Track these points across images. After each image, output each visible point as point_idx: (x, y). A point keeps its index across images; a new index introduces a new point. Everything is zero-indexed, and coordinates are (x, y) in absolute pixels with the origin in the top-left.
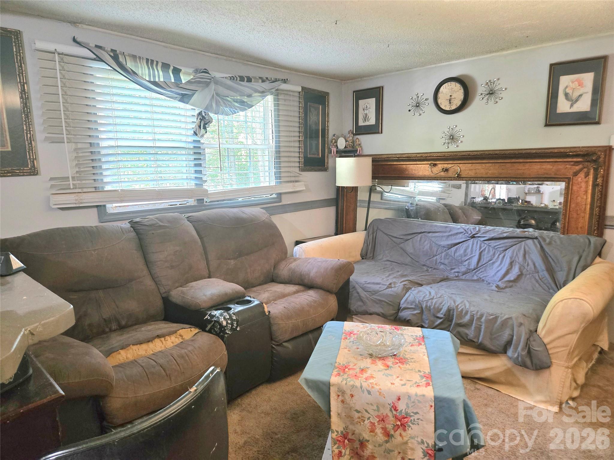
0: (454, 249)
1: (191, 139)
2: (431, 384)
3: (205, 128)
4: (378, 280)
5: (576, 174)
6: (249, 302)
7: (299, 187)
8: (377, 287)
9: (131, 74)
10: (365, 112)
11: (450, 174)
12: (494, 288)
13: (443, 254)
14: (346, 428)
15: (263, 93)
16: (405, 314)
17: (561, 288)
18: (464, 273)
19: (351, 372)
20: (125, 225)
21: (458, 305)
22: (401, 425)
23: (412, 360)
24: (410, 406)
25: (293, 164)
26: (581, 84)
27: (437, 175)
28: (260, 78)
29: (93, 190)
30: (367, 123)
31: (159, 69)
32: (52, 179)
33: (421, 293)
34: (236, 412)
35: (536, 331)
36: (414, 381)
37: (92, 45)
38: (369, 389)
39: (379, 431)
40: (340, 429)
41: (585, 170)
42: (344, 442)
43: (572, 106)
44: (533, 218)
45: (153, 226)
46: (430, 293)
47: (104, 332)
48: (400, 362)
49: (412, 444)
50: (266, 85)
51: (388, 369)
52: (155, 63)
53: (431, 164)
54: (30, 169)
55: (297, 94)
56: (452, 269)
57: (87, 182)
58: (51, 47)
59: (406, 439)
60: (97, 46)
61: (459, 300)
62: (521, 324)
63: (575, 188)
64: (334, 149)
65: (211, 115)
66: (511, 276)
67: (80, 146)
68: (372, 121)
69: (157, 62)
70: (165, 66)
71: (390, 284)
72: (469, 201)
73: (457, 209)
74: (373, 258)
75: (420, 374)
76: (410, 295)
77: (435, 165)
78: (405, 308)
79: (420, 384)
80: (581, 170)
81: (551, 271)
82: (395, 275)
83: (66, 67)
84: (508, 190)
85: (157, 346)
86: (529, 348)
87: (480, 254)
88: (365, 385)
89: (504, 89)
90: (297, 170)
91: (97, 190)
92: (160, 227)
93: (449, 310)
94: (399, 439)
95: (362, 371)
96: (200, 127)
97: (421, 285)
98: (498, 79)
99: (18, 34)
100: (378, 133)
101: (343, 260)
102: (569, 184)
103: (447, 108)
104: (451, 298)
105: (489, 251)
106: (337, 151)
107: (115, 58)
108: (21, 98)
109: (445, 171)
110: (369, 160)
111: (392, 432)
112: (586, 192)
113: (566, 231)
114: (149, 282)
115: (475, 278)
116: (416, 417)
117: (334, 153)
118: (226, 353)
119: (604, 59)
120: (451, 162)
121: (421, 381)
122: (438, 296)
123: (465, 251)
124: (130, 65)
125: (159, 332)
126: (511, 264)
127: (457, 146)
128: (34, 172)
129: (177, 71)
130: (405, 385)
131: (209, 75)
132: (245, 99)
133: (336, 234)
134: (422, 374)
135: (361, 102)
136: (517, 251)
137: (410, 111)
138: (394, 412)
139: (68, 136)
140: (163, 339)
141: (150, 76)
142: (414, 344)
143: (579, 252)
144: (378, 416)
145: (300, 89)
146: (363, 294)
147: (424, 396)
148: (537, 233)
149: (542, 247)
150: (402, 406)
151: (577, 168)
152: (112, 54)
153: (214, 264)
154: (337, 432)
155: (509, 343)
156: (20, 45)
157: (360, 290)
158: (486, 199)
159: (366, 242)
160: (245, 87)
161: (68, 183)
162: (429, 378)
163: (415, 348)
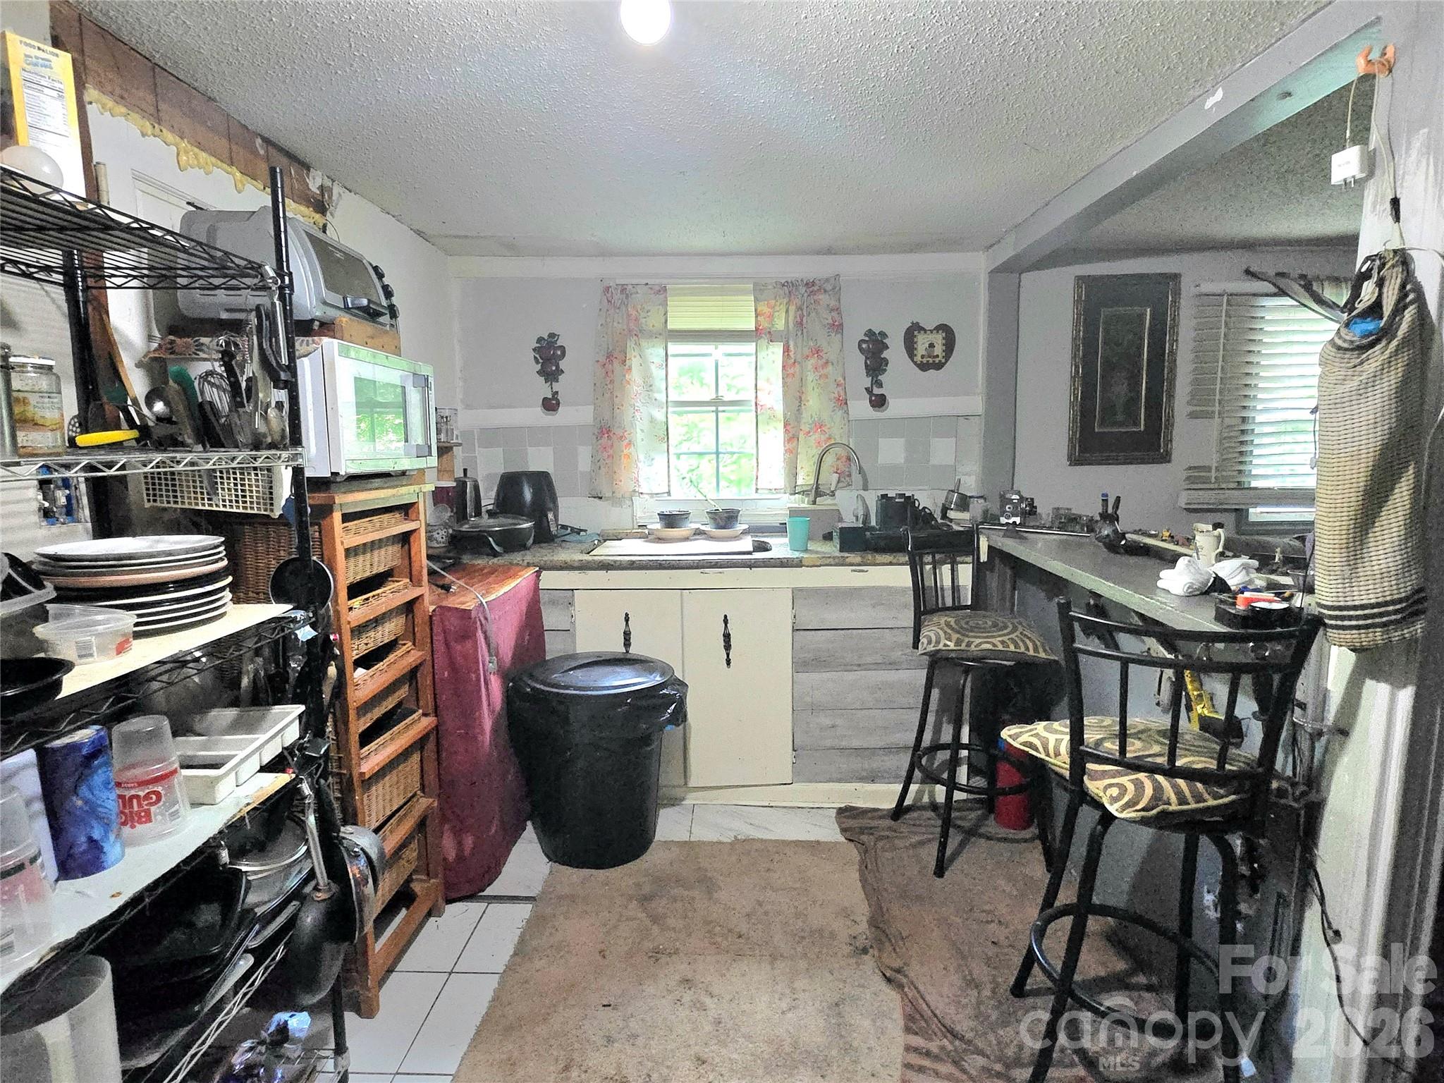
29: (1235, 485)
32: (1190, 468)
37: (1272, 272)
54: (1162, 454)
57: (1231, 473)
58: (1220, 287)
60: (1279, 274)
67: (1228, 422)
91: (1240, 486)
99: (1177, 278)
107: (1307, 286)
124: (1328, 293)
128: (1165, 458)
139: (1220, 409)
152: (1302, 283)
156: (1178, 292)
161: (1208, 474)
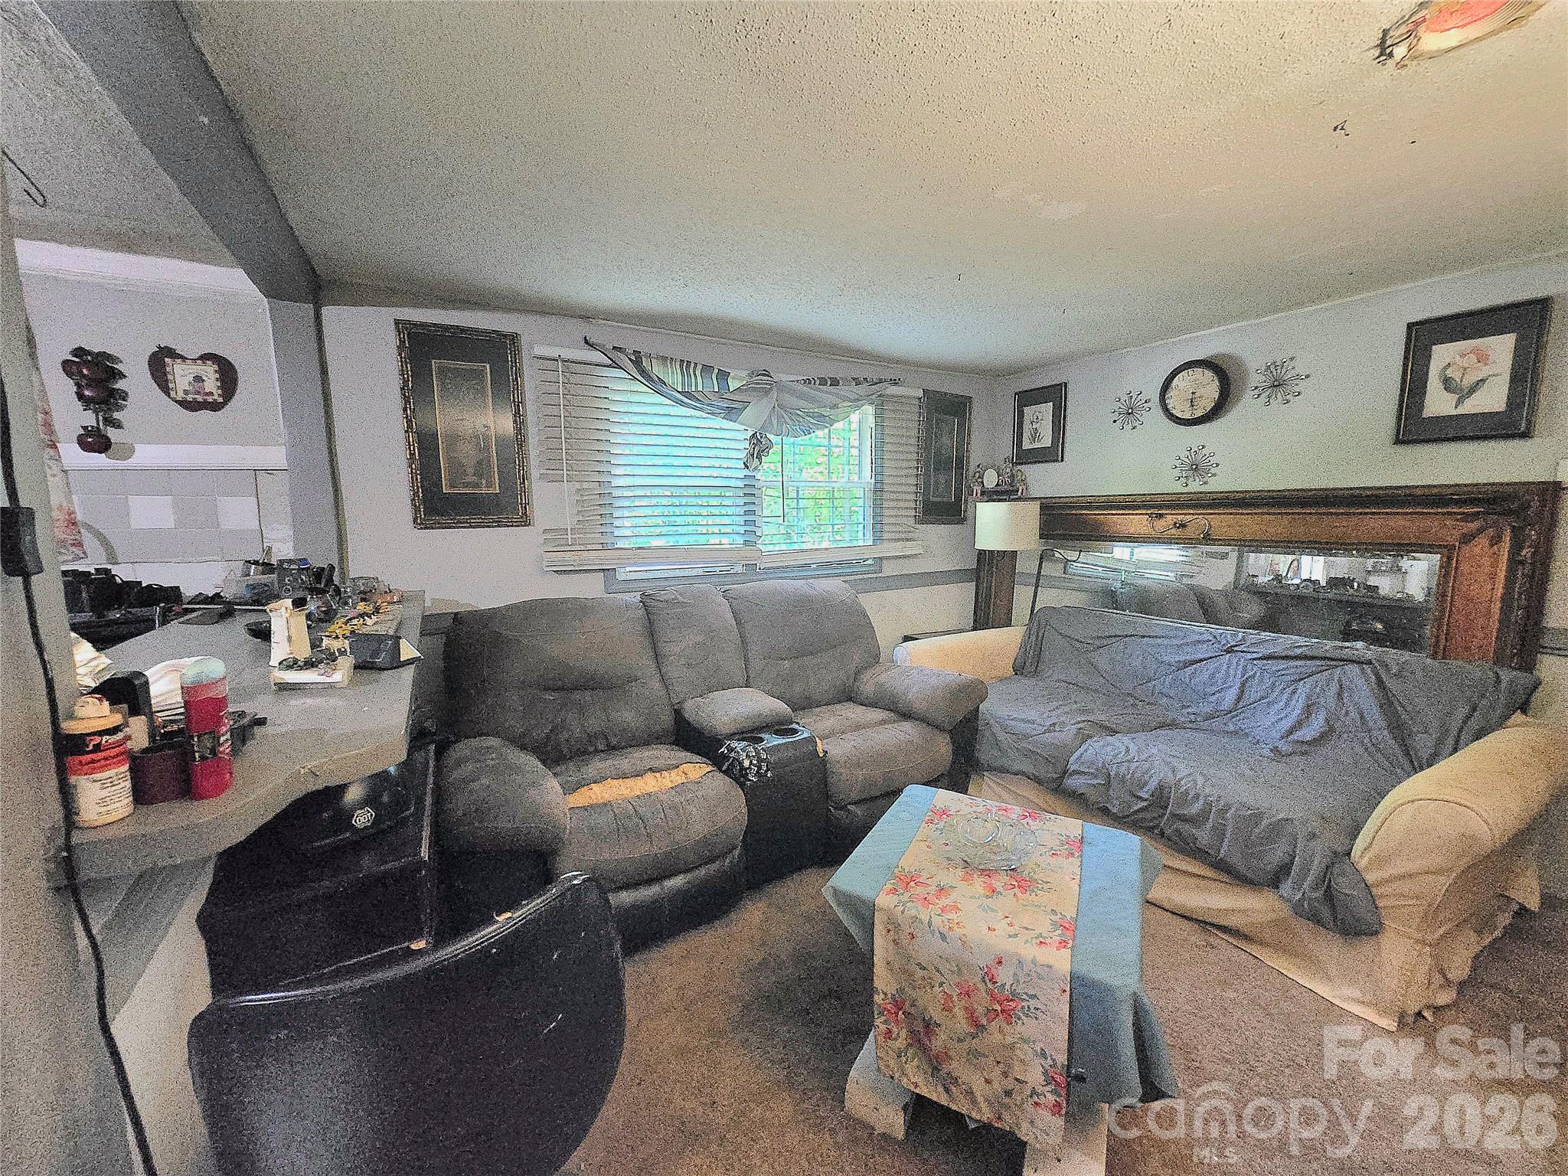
0: (1189, 670)
1: (741, 474)
2: (1070, 945)
3: (759, 458)
4: (1032, 715)
5: (1467, 539)
6: (794, 732)
7: (910, 549)
8: (1027, 728)
9: (657, 385)
10: (1034, 427)
11: (1190, 532)
12: (1266, 752)
13: (1169, 679)
14: (901, 990)
15: (857, 402)
16: (1072, 782)
17: (1422, 769)
18: (1209, 717)
19: (919, 890)
20: (634, 598)
21: (1179, 781)
22: (1003, 1011)
23: (1046, 887)
24: (1022, 981)
25: (904, 513)
26: (1482, 358)
27: (1164, 534)
28: (854, 379)
29: (601, 547)
30: (1037, 445)
31: (698, 373)
32: (547, 531)
33: (1109, 749)
34: (760, 905)
35: (1349, 854)
36: (1037, 932)
37: (608, 347)
38: (944, 931)
39: (959, 1012)
40: (891, 990)
41: (1491, 531)
42: (897, 1014)
43: (1459, 402)
44: (1381, 620)
45: (672, 603)
46: (1128, 750)
47: (585, 752)
48: (1019, 887)
49: (1024, 1052)
50: (863, 389)
51: (991, 897)
52: (692, 365)
53: (1151, 513)
54: (522, 517)
55: (917, 402)
56: (1183, 707)
57: (592, 536)
58: (554, 352)
59: (1009, 1040)
60: (614, 348)
61: (1183, 771)
62: (1313, 836)
63: (1465, 567)
64: (977, 489)
65: (771, 436)
66: (1307, 733)
67: (585, 485)
68: (1046, 441)
69: (696, 364)
70: (707, 369)
71: (1054, 724)
72: (1242, 582)
73: (1215, 596)
74: (1036, 673)
75: (1054, 918)
76: (1086, 751)
77: (1161, 516)
78: (1077, 772)
79: (1048, 941)
80: (1481, 530)
81: (1399, 730)
82: (1067, 709)
83: (574, 379)
84: (1328, 566)
85: (649, 784)
86: (1329, 886)
87: (1243, 685)
88: (937, 921)
89: (1303, 377)
90: (912, 521)
91: (605, 547)
92: (682, 604)
93: (1161, 788)
94: (997, 1037)
95: (941, 890)
96: (753, 455)
97: (1114, 732)
98: (1292, 359)
99: (514, 338)
100: (1057, 461)
101: (968, 676)
102: (1449, 558)
103: (1187, 416)
104: (1168, 764)
105: (1261, 680)
106: (983, 493)
107: (637, 362)
108: (515, 422)
109: (1178, 528)
110: (1035, 507)
111: (984, 1022)
112: (1493, 576)
113: (1441, 652)
114: (656, 684)
115: (1231, 728)
116: (1033, 1003)
117: (976, 495)
118: (745, 810)
119: (1543, 305)
120: (1192, 512)
121: (1051, 934)
122: (1143, 757)
123: (1212, 676)
124: (657, 370)
125: (656, 764)
126: (1308, 710)
127: (1205, 483)
128: (525, 522)
129: (723, 375)
130: (1016, 936)
131: (772, 379)
132: (826, 412)
133: (975, 629)
134: (1055, 918)
135: (1028, 411)
136: (1323, 685)
137: (1115, 421)
138: (990, 985)
139: (568, 472)
140: (658, 775)
141: (683, 384)
142: (1058, 852)
143: (1469, 699)
144: (958, 985)
145: (921, 394)
146: (1002, 736)
147: (1050, 967)
148: (1372, 652)
149: (1380, 682)
150: (1004, 976)
151: (1474, 526)
152: (633, 357)
153: (757, 665)
154: (886, 994)
155: (1285, 869)
156: (517, 351)
157: (997, 729)
158: (1278, 578)
159: (1024, 645)
160: (826, 394)
161: (565, 536)
162: (1069, 931)
163: (1060, 861)
